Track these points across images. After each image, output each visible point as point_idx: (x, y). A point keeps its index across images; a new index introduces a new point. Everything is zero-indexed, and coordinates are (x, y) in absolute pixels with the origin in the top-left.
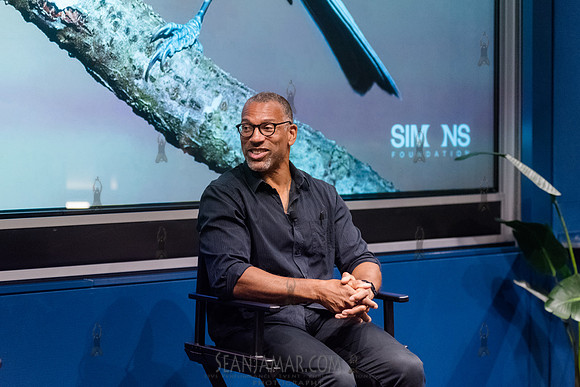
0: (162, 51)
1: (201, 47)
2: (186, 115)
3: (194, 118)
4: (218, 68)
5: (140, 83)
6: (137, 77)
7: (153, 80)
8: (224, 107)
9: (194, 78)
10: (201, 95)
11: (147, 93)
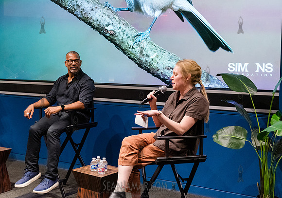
0: (137, 40)
1: (150, 38)
2: (145, 59)
3: (147, 60)
4: (155, 44)
5: (130, 50)
6: (130, 48)
7: (134, 48)
8: (157, 56)
9: (147, 47)
10: (149, 53)
11: (132, 52)
